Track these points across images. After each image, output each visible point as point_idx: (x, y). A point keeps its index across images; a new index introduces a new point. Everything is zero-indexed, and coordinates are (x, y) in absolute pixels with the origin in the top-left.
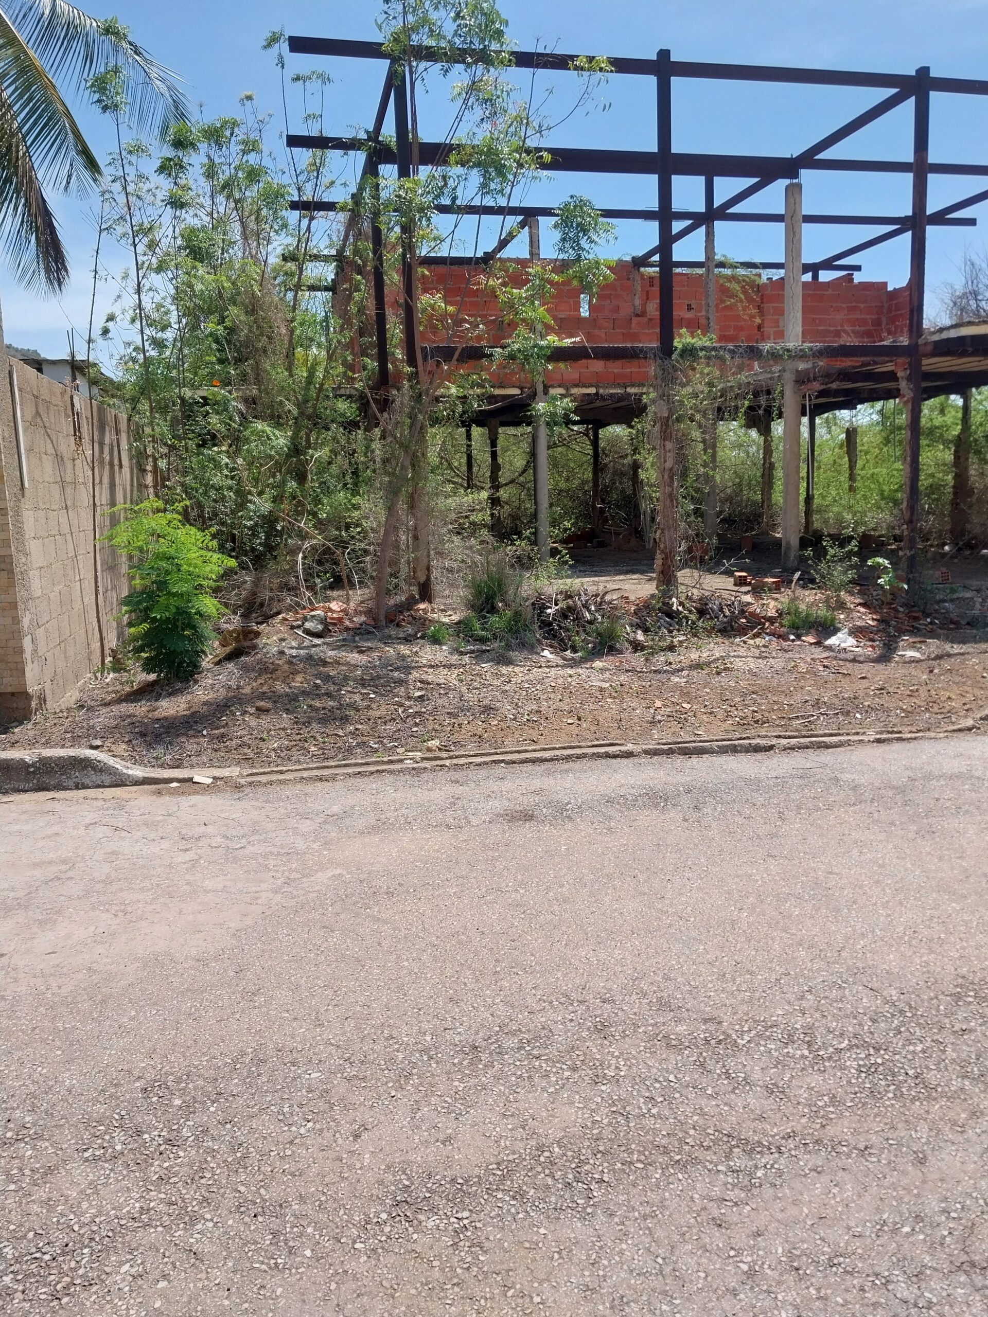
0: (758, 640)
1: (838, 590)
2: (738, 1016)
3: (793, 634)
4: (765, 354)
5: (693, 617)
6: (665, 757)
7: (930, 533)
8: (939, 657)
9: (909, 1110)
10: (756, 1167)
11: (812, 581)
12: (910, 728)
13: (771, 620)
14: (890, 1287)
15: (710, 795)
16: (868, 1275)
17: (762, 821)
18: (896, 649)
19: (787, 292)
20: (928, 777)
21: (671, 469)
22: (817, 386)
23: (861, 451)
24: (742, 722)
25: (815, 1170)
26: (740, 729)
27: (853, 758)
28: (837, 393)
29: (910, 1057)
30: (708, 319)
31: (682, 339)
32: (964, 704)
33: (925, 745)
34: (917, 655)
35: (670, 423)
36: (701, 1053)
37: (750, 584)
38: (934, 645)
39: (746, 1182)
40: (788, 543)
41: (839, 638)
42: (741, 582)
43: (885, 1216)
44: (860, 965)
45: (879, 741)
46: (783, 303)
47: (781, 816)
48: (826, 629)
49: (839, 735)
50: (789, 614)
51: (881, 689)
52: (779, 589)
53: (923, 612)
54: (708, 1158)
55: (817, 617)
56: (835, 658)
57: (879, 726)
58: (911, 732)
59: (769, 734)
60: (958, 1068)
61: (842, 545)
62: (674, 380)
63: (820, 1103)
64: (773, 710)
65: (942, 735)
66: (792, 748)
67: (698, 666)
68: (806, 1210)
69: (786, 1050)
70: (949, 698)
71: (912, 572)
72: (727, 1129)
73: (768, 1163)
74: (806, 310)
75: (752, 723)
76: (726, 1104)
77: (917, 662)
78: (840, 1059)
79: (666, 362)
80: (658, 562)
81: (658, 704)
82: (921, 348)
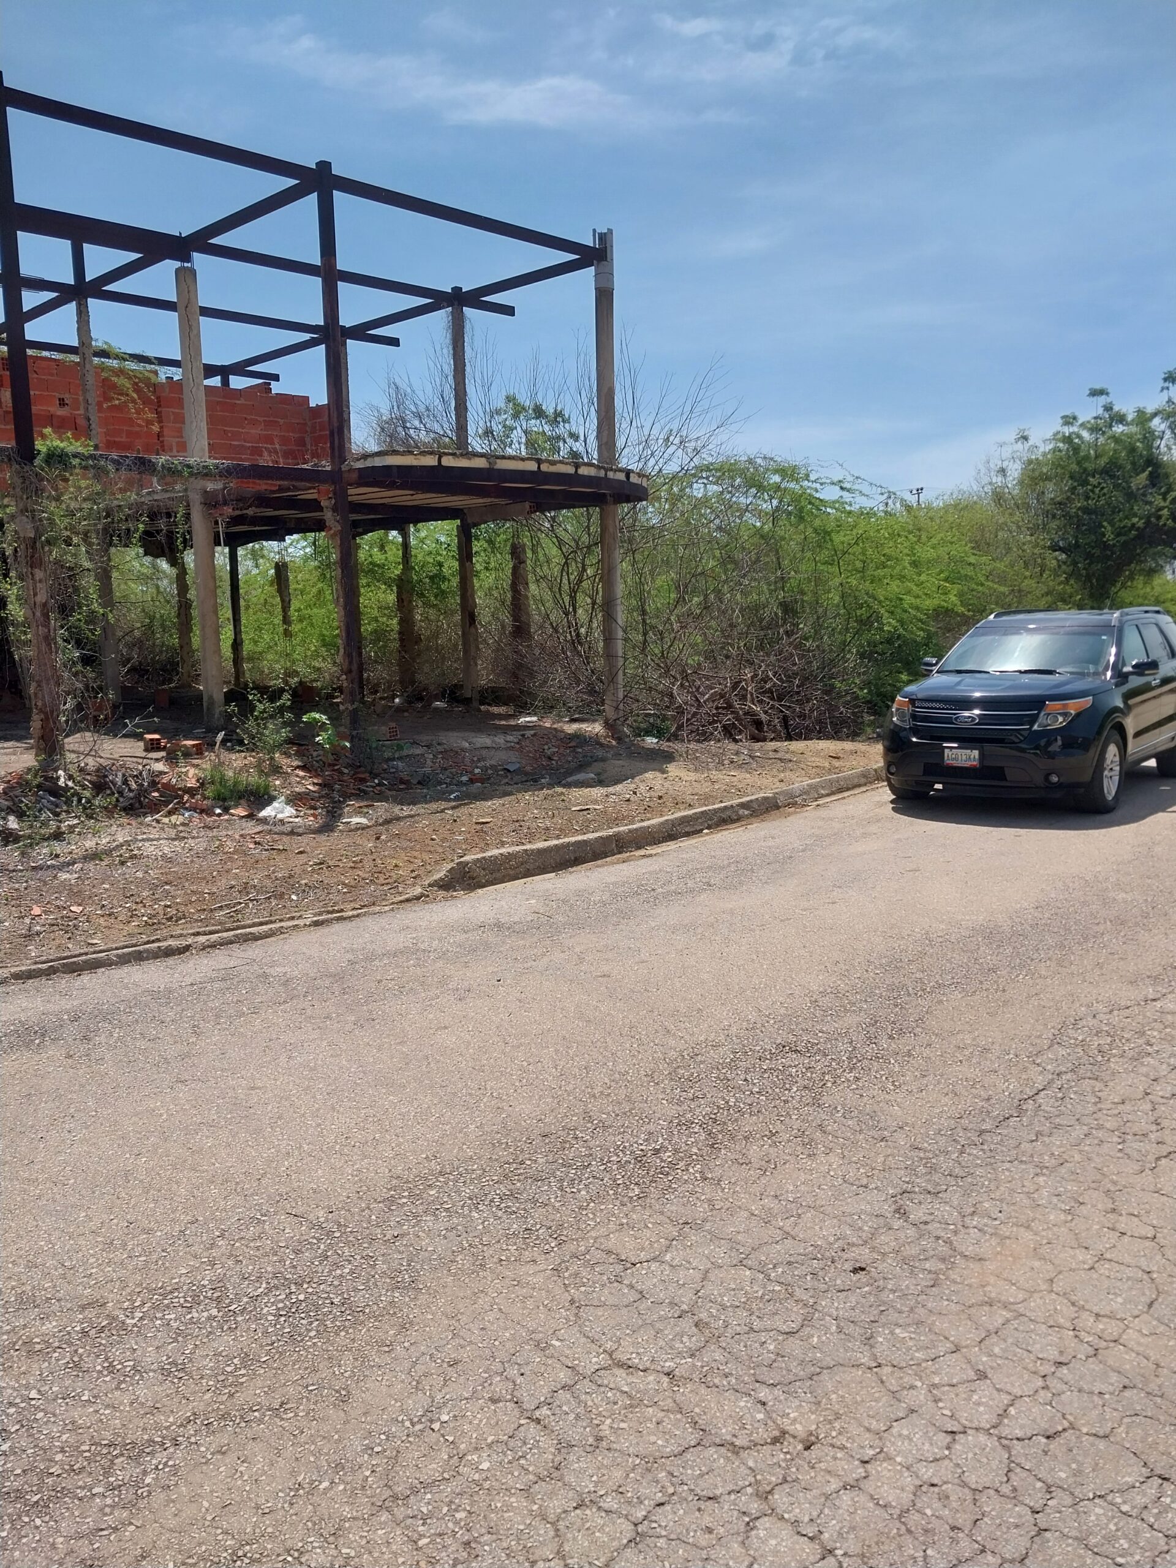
0: (174, 818)
1: (271, 751)
2: (128, 1290)
3: (219, 807)
4: (159, 468)
5: (87, 794)
6: (44, 979)
7: (378, 685)
8: (387, 822)
9: (332, 1345)
10: (145, 1473)
11: (241, 742)
12: (353, 905)
13: (191, 792)
14: (303, 1560)
15: (105, 1019)
16: (278, 1555)
17: (171, 1041)
18: (340, 815)
19: (187, 396)
20: (370, 958)
21: (45, 605)
22: (228, 511)
23: (295, 590)
24: (150, 921)
25: (218, 1452)
26: (148, 931)
27: (286, 947)
28: (254, 520)
29: (336, 1283)
30: (89, 420)
31: (47, 441)
32: (413, 871)
33: (368, 921)
34: (364, 821)
35: (38, 545)
36: (76, 1351)
37: (164, 748)
38: (382, 809)
39: (131, 1496)
40: (211, 697)
41: (275, 808)
42: (153, 746)
43: (300, 1479)
44: (283, 1190)
45: (316, 924)
46: (183, 408)
47: (196, 1031)
48: (259, 798)
49: (271, 922)
50: (213, 783)
51: (321, 864)
52: (202, 754)
53: (371, 773)
54: (80, 1483)
55: (248, 785)
56: (270, 832)
57: (318, 907)
58: (354, 909)
59: (185, 932)
60: (388, 1280)
61: (272, 699)
62: (39, 492)
63: (229, 1369)
64: (191, 902)
65: (387, 908)
66: (213, 946)
67: (94, 856)
68: (206, 1504)
69: (190, 1316)
70: (396, 866)
71: (355, 729)
72: (107, 1436)
73: (160, 1463)
74: (212, 420)
75: (164, 921)
76: (107, 1407)
77: (363, 829)
78: (255, 1308)
79: (27, 468)
80: (36, 724)
81: (37, 910)
82: (345, 475)
